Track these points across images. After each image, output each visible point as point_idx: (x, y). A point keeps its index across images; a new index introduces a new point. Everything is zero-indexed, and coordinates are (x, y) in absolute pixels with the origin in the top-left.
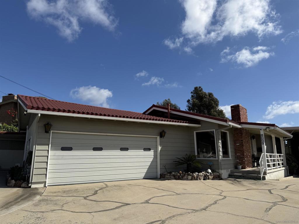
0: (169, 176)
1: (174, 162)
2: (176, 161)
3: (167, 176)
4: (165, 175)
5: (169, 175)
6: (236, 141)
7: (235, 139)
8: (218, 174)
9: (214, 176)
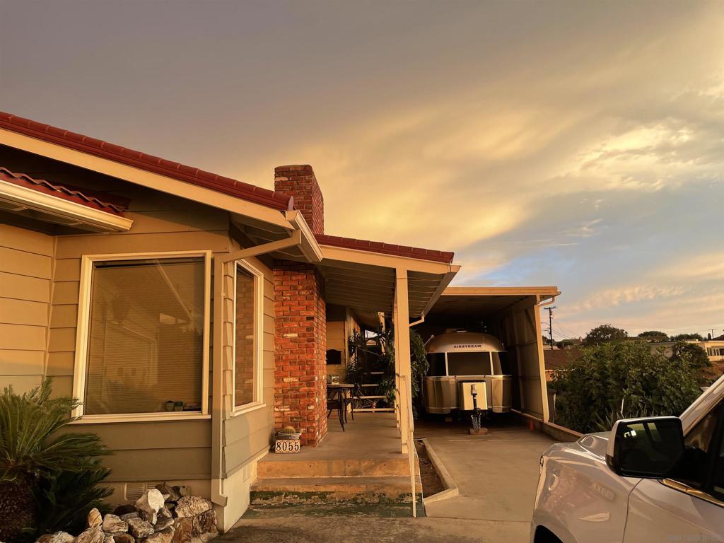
6: (285, 320)
7: (281, 313)
8: (205, 509)
9: (180, 526)
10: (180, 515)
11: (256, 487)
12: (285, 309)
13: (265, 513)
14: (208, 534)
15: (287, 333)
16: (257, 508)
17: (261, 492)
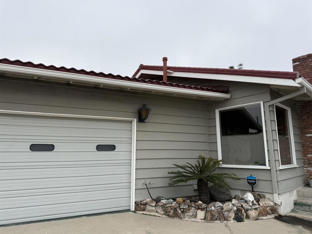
0: (154, 208)
1: (169, 173)
2: (172, 173)
3: (151, 208)
4: (146, 204)
5: (154, 205)
6: (305, 128)
7: (303, 125)
8: (272, 205)
9: (261, 209)
10: (261, 204)
11: (296, 201)
12: (304, 123)
13: (302, 213)
14: (274, 215)
15: (307, 134)
16: (298, 210)
17: (299, 203)
